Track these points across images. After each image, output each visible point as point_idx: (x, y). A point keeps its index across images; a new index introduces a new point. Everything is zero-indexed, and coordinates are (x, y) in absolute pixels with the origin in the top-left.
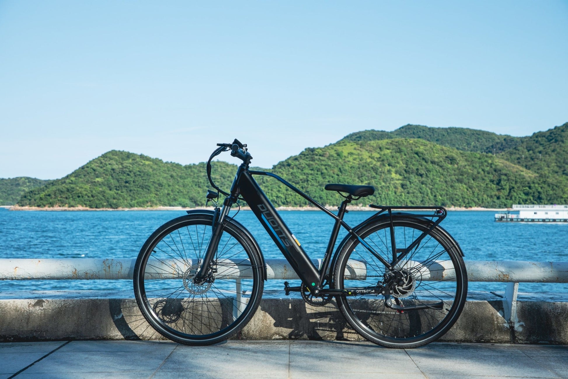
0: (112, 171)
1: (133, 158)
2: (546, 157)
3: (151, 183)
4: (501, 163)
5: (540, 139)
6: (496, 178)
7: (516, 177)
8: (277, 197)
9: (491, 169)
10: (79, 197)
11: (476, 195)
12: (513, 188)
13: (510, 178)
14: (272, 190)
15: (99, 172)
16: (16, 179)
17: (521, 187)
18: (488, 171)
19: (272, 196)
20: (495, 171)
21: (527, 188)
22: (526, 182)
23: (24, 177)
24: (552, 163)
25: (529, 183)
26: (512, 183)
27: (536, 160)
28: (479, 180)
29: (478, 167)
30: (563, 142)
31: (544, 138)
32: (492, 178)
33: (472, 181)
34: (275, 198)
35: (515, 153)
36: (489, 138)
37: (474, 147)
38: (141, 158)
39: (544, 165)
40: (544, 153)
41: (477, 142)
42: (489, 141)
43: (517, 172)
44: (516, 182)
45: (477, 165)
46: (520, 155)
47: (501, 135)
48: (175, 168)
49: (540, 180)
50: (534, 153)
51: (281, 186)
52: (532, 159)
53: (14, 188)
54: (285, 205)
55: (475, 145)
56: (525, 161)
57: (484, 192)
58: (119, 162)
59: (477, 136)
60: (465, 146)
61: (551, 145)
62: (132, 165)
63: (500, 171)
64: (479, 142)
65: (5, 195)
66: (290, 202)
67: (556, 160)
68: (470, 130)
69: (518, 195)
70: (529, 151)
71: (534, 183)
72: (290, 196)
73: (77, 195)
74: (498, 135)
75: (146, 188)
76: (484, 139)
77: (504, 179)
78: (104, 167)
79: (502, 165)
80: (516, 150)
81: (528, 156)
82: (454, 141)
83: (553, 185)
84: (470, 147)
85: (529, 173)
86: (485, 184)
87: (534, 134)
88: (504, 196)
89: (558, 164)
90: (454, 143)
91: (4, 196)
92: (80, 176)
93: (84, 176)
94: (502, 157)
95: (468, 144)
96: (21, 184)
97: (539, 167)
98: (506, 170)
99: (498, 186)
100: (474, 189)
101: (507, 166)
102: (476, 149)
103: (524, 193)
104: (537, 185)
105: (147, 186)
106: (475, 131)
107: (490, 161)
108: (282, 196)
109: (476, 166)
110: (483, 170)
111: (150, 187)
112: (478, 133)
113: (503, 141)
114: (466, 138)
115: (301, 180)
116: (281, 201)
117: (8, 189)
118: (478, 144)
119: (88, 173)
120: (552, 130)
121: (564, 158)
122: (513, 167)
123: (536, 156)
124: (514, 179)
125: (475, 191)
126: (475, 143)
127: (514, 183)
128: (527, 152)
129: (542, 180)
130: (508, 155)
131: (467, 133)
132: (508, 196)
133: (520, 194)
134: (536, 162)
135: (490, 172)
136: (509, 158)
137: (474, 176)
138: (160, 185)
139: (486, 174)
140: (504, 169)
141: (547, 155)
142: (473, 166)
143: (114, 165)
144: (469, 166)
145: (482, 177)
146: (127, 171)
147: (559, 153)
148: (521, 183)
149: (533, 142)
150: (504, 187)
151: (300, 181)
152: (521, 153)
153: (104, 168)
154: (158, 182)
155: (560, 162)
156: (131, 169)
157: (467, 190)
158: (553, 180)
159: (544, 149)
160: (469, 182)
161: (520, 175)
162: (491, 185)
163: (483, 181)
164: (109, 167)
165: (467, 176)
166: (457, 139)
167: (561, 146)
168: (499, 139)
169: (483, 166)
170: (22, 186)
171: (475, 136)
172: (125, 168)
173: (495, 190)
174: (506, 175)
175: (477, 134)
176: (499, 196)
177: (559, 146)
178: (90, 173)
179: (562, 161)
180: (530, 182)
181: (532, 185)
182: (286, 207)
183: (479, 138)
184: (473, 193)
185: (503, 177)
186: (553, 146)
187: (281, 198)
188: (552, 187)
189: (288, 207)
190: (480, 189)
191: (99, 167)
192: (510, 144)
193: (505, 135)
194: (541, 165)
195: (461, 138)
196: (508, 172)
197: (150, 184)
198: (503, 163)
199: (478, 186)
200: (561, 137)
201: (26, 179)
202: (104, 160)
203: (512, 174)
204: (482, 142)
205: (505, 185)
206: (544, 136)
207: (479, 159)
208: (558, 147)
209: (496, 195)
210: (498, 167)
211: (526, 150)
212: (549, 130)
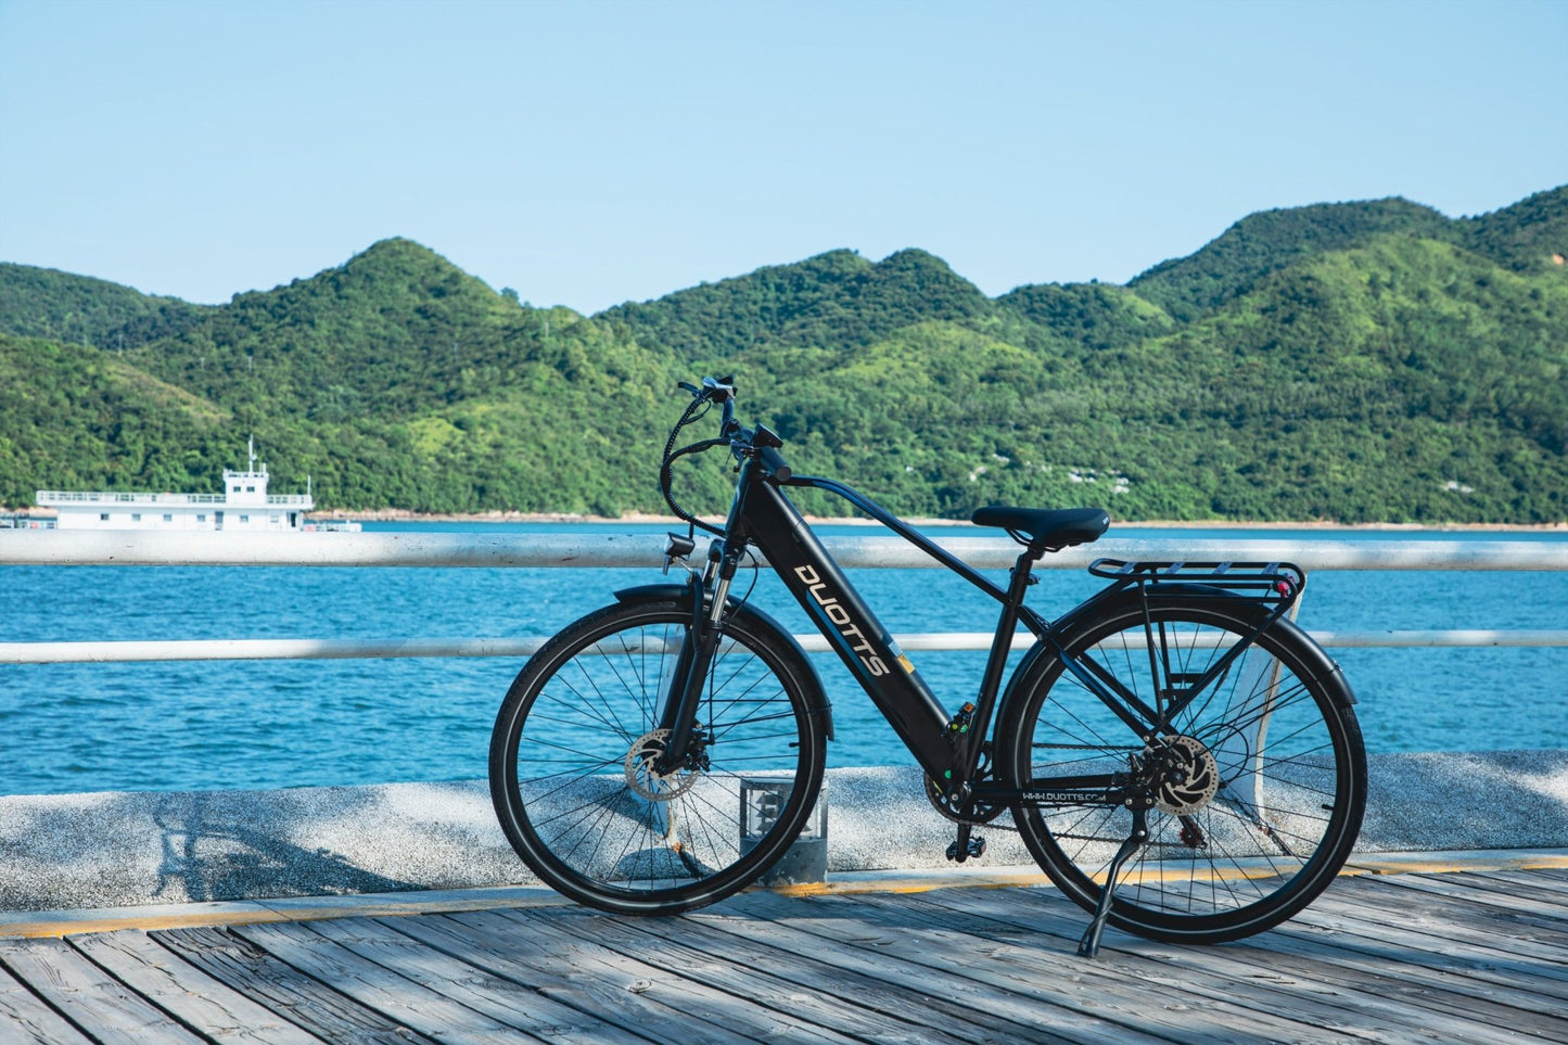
2: (265, 364)
4: (123, 375)
5: (251, 313)
6: (107, 421)
7: (165, 420)
9: (94, 392)
11: (43, 471)
12: (156, 451)
13: (147, 420)
17: (180, 450)
18: (82, 398)
20: (106, 398)
21: (197, 453)
22: (195, 436)
24: (280, 383)
25: (201, 439)
26: (153, 437)
27: (237, 372)
28: (54, 424)
29: (53, 387)
30: (312, 324)
31: (263, 311)
32: (94, 421)
33: (33, 427)
35: (181, 351)
36: (118, 304)
37: (72, 327)
39: (259, 387)
40: (261, 353)
41: (81, 314)
42: (118, 311)
43: (169, 404)
44: (166, 435)
45: (51, 380)
46: (194, 355)
47: (153, 296)
49: (233, 431)
50: (233, 352)
52: (228, 370)
55: (75, 320)
56: (208, 375)
57: (67, 460)
59: (81, 293)
60: (44, 324)
61: (281, 331)
63: (120, 399)
64: (89, 313)
67: (294, 375)
68: (62, 275)
69: (168, 471)
70: (220, 345)
71: (215, 438)
74: (145, 297)
76: (101, 306)
77: (129, 424)
79: (128, 382)
80: (185, 341)
81: (216, 360)
82: (8, 305)
83: (268, 444)
84: (61, 328)
85: (207, 409)
86: (73, 436)
87: (236, 296)
88: (127, 474)
89: (299, 388)
90: (9, 312)
94: (143, 359)
95: (55, 318)
97: (245, 395)
98: (138, 398)
99: (110, 445)
100: (36, 452)
101: (143, 387)
102: (76, 333)
103: (186, 467)
104: (223, 445)
106: (77, 278)
107: (91, 370)
109: (47, 382)
110: (69, 395)
112: (86, 287)
113: (158, 315)
114: (48, 298)
118: (84, 320)
120: (286, 287)
121: (315, 370)
122: (160, 389)
123: (239, 361)
124: (160, 424)
125: (41, 458)
126: (76, 315)
127: (159, 435)
128: (215, 350)
129: (238, 430)
130: (159, 356)
131: (52, 284)
132: (140, 474)
133: (176, 471)
134: (237, 379)
135: (90, 401)
136: (163, 363)
137: (39, 413)
139: (78, 408)
140: (133, 395)
141: (270, 361)
142: (37, 382)
144: (24, 380)
145: (63, 416)
147: (300, 356)
148: (180, 436)
149: (233, 320)
150: (130, 447)
152: (197, 351)
155: (302, 382)
157: (16, 454)
158: (270, 432)
159: (262, 341)
160: (20, 431)
161: (178, 414)
162: (90, 441)
163: (67, 429)
165: (17, 412)
166: (19, 300)
167: (306, 336)
168: (147, 307)
169: (70, 382)
171: (77, 295)
173: (103, 457)
174: (136, 412)
175: (81, 288)
176: (114, 474)
177: (302, 334)
179: (309, 379)
180: (206, 436)
181: (211, 444)
183: (88, 301)
184: (34, 462)
185: (129, 418)
186: (290, 334)
188: (267, 452)
190: (54, 451)
192: (179, 323)
193: (167, 298)
194: (251, 390)
195: (33, 296)
196: (144, 405)
198: (130, 377)
199: (50, 443)
200: (309, 309)
203: (155, 411)
204: (96, 314)
205: (134, 442)
206: (265, 307)
207: (59, 360)
208: (298, 340)
209: (103, 472)
210: (115, 388)
211: (212, 343)
212: (278, 288)
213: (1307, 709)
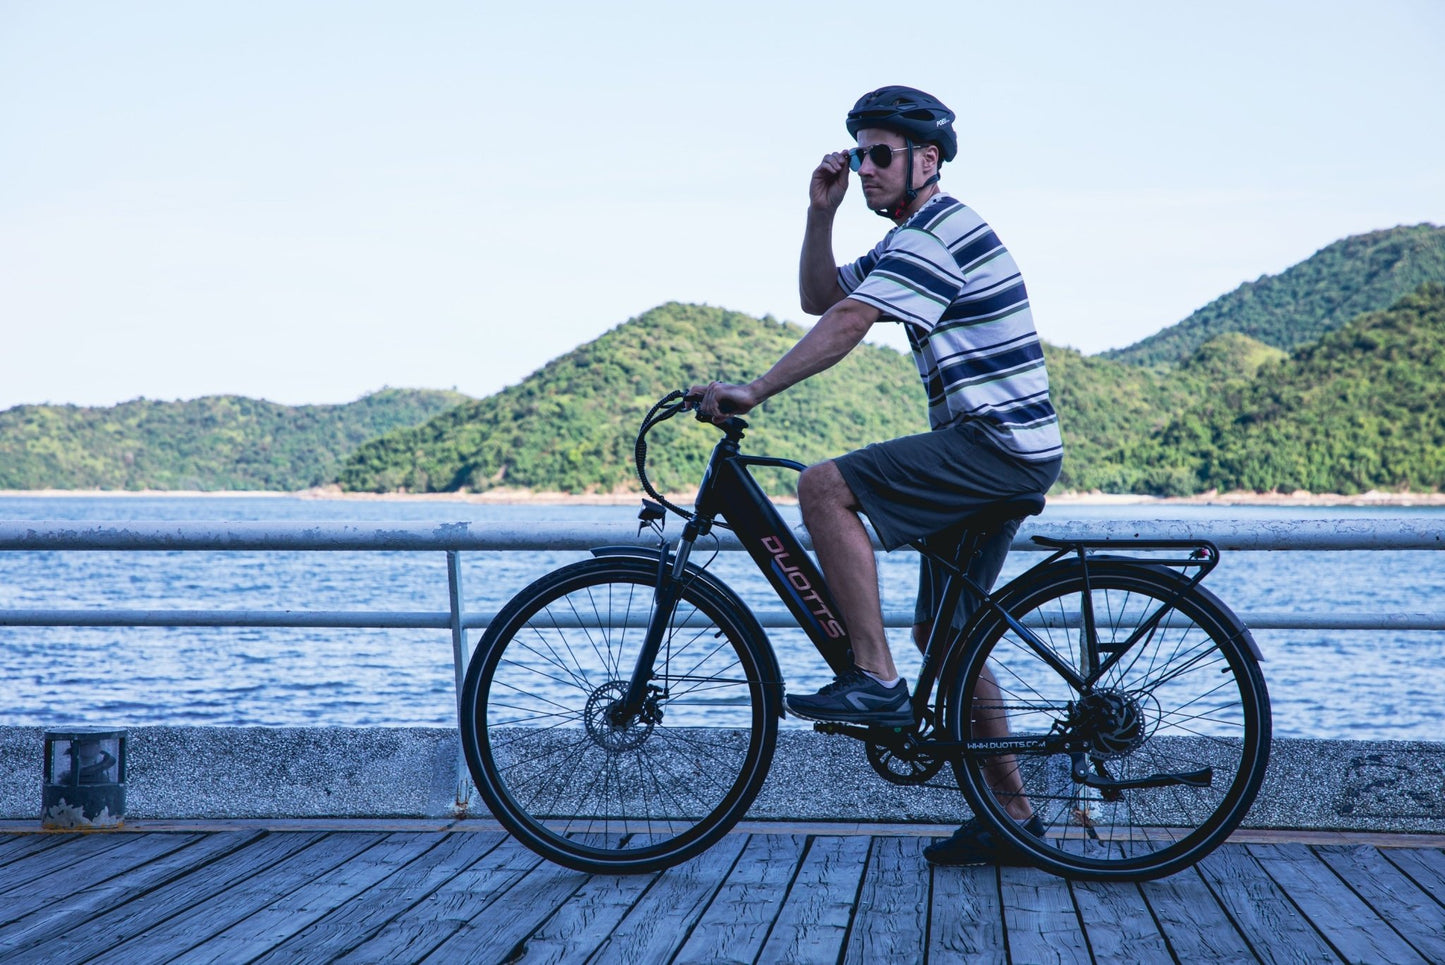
0: (684, 373)
1: (741, 328)
3: (829, 412)
8: (1352, 457)
10: (690, 458)
14: (1327, 435)
15: (642, 375)
16: (201, 403)
19: (1331, 456)
23: (227, 397)
34: (1345, 462)
38: (766, 326)
48: (878, 362)
51: (1361, 420)
53: (198, 430)
54: (1382, 488)
58: (703, 343)
62: (750, 353)
65: (171, 455)
66: (1404, 476)
72: (1401, 455)
73: (686, 452)
75: (813, 429)
78: (656, 358)
91: (170, 457)
92: (581, 390)
93: (595, 389)
96: (219, 418)
105: (816, 421)
108: (1370, 453)
111: (825, 425)
115: (1432, 397)
116: (1368, 473)
117: (179, 436)
119: (606, 380)
138: (856, 417)
143: (689, 352)
146: (734, 373)
151: (1428, 402)
153: (658, 363)
154: (847, 409)
156: (747, 366)
164: (673, 359)
170: (223, 425)
172: (728, 361)
178: (615, 378)
182: (1391, 492)
187: (1368, 460)
189: (1398, 492)
191: (640, 358)
197: (825, 417)
201: (233, 403)
202: (649, 334)
213: (1215, 667)
